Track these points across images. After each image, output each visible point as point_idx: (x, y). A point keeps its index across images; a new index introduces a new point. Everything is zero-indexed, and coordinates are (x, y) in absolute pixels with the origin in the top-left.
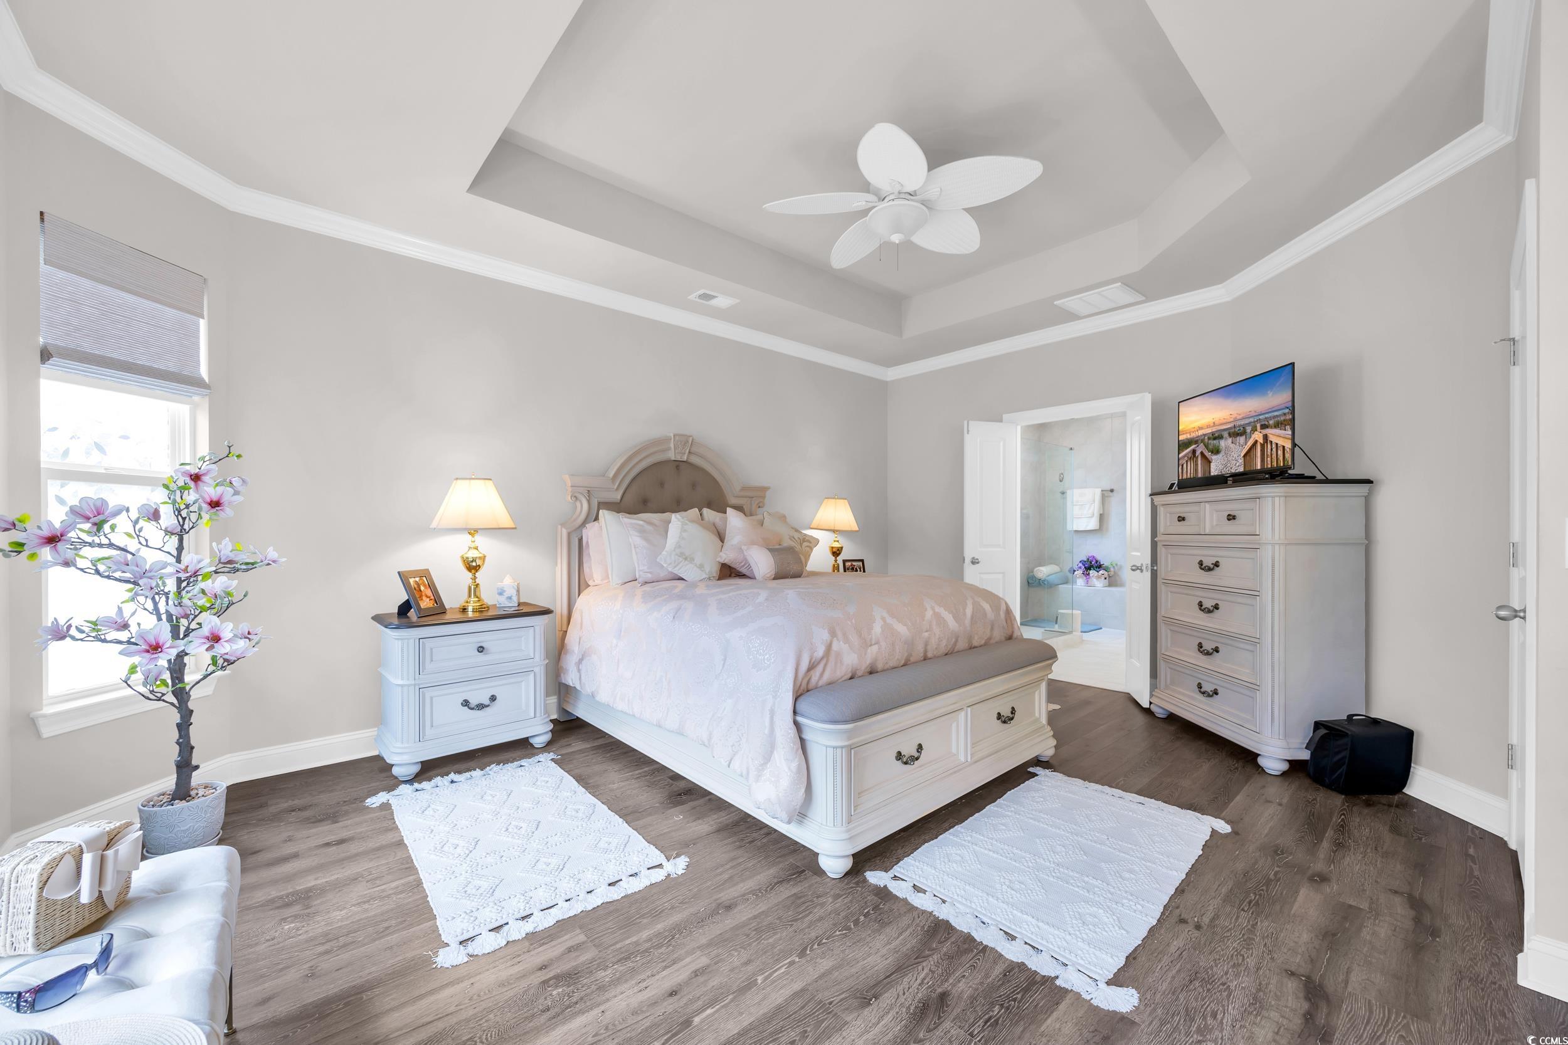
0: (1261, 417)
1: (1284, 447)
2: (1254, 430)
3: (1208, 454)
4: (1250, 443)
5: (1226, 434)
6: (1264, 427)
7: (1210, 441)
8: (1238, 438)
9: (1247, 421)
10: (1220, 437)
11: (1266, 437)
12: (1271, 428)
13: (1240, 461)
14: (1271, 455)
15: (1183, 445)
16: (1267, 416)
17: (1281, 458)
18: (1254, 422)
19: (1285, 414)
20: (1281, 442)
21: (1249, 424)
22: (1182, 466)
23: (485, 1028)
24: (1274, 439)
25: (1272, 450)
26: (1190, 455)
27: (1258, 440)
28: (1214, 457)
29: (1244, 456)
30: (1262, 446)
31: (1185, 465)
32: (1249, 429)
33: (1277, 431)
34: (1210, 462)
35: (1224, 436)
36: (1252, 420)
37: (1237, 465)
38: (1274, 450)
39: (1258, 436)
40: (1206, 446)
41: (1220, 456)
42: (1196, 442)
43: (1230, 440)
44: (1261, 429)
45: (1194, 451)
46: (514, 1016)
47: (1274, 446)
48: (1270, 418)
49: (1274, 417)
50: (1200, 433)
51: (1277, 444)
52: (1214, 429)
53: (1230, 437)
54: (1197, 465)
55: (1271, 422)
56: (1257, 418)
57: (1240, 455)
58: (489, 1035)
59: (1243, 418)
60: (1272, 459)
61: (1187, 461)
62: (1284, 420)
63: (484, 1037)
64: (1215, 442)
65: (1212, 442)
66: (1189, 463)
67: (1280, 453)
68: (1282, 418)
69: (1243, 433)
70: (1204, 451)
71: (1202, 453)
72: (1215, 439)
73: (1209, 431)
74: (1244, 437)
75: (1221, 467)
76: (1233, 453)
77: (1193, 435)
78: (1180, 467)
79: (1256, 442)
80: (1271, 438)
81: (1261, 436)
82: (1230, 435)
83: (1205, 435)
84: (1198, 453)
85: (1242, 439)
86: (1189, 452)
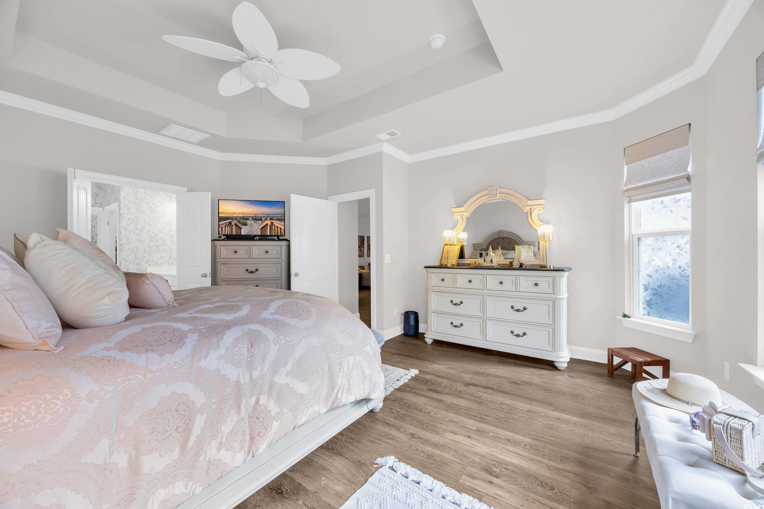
0: (270, 215)
1: (281, 228)
2: (266, 219)
3: (240, 225)
4: (264, 224)
5: (251, 219)
6: (271, 219)
7: (241, 220)
8: (258, 221)
9: (263, 216)
10: (248, 219)
11: (272, 223)
12: (275, 220)
13: (259, 230)
14: (275, 230)
15: (221, 219)
16: (273, 215)
17: (279, 232)
18: (266, 216)
19: (281, 217)
20: (279, 226)
21: (264, 217)
22: (222, 228)
23: (531, 484)
24: (276, 225)
25: (275, 228)
26: (227, 224)
27: (268, 224)
28: (243, 227)
29: (261, 229)
30: (270, 226)
31: (224, 228)
32: (263, 219)
33: (278, 222)
34: (241, 229)
35: (250, 219)
36: (265, 216)
37: (257, 231)
38: (276, 228)
39: (268, 222)
40: (239, 222)
41: (247, 227)
42: (232, 219)
43: (253, 221)
44: (270, 220)
45: (230, 223)
46: (518, 478)
47: (276, 227)
48: (275, 217)
49: (276, 217)
50: (234, 215)
51: (277, 227)
52: (244, 215)
53: (253, 220)
54: (232, 228)
55: (275, 218)
56: (268, 215)
57: (259, 228)
58: (532, 481)
59: (260, 214)
60: (275, 232)
61: (225, 226)
62: (281, 219)
63: (534, 482)
64: (244, 220)
65: (242, 220)
66: (227, 227)
67: (279, 230)
68: (280, 218)
69: (261, 220)
70: (237, 223)
71: (236, 224)
72: (244, 219)
73: (241, 215)
74: (261, 221)
75: (248, 231)
76: (255, 227)
77: (229, 215)
78: (220, 229)
79: (267, 224)
80: (274, 224)
81: (270, 222)
82: (253, 219)
83: (238, 217)
84: (233, 223)
85: (260, 222)
86: (227, 222)
